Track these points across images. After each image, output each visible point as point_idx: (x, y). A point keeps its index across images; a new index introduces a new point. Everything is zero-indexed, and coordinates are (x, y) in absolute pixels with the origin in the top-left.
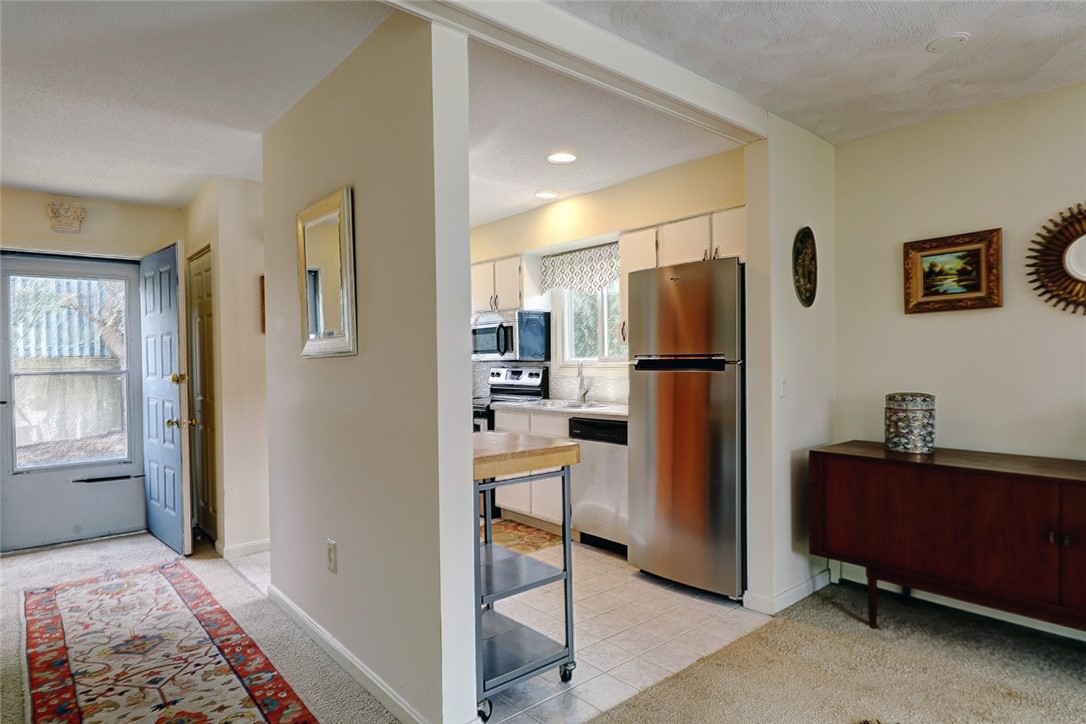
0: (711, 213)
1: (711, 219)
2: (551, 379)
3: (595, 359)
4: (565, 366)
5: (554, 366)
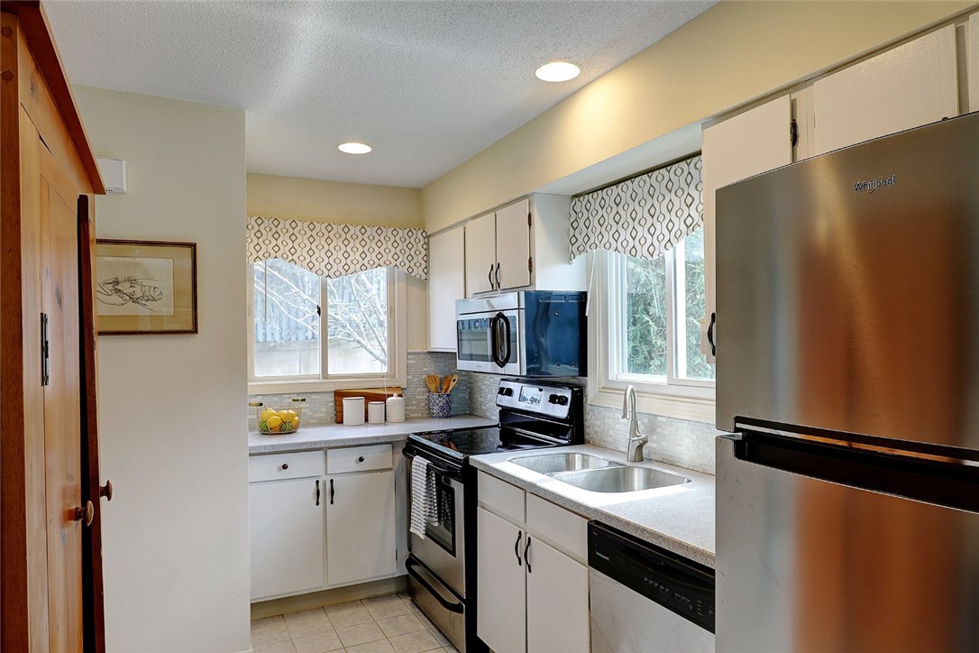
0: (963, 16)
1: (960, 34)
2: (587, 408)
3: (661, 379)
4: (611, 388)
5: (592, 385)
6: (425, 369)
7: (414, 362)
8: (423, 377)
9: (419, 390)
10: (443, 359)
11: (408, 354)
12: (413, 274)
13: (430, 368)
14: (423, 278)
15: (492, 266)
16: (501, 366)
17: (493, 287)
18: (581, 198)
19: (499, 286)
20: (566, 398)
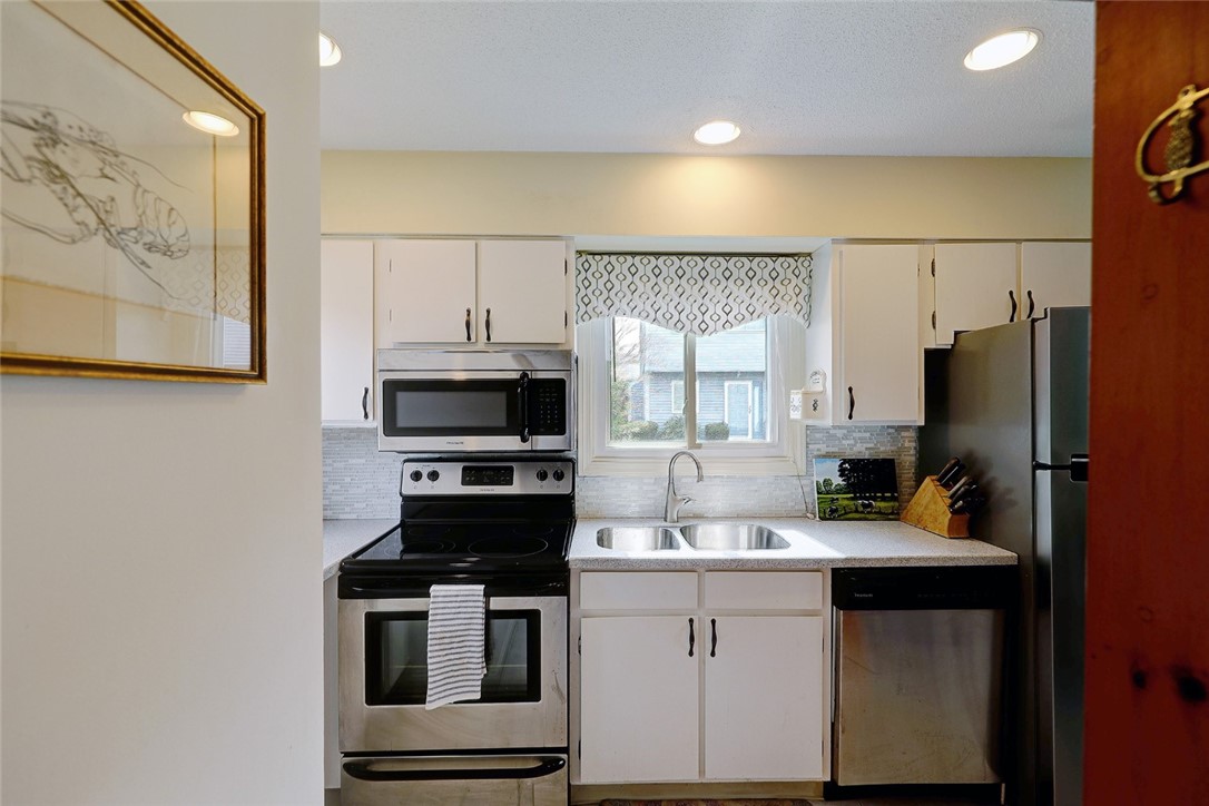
15: (469, 311)
16: (524, 440)
17: (469, 338)
18: (596, 257)
19: (489, 338)
20: (562, 472)
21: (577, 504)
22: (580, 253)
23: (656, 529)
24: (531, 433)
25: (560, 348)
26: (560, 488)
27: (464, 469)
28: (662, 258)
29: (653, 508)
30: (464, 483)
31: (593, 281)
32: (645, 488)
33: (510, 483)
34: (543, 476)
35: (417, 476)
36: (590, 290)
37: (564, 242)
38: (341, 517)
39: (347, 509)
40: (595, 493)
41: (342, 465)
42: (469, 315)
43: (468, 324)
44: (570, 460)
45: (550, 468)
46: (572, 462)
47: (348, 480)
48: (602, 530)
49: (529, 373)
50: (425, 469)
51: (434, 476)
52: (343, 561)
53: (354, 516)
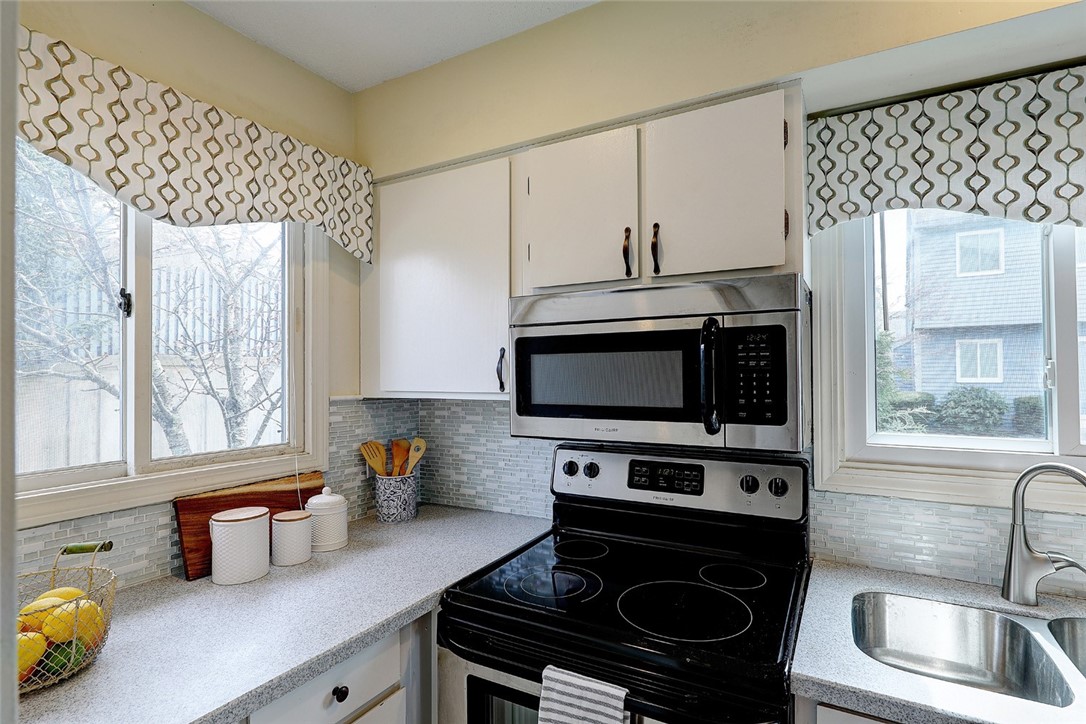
6: (358, 431)
7: (339, 418)
8: (356, 446)
9: (347, 471)
10: (385, 412)
11: (332, 403)
12: (350, 249)
13: (365, 429)
14: (366, 258)
15: (628, 230)
16: (711, 430)
17: (629, 272)
18: (845, 118)
19: (657, 270)
20: (784, 482)
21: (812, 536)
22: (813, 117)
23: (987, 614)
24: (723, 420)
25: (776, 273)
26: (783, 509)
27: (633, 464)
28: (989, 90)
29: (973, 565)
30: (632, 484)
31: (839, 158)
32: (955, 522)
33: (698, 491)
34: (751, 486)
35: (571, 469)
36: (833, 177)
37: (781, 92)
38: (496, 508)
39: (501, 500)
40: (846, 522)
41: (494, 446)
42: (627, 238)
43: (626, 252)
44: (801, 463)
45: (764, 474)
46: (805, 467)
47: (501, 464)
48: (862, 595)
49: (719, 318)
50: (582, 459)
51: (592, 470)
52: (447, 591)
53: (507, 510)
